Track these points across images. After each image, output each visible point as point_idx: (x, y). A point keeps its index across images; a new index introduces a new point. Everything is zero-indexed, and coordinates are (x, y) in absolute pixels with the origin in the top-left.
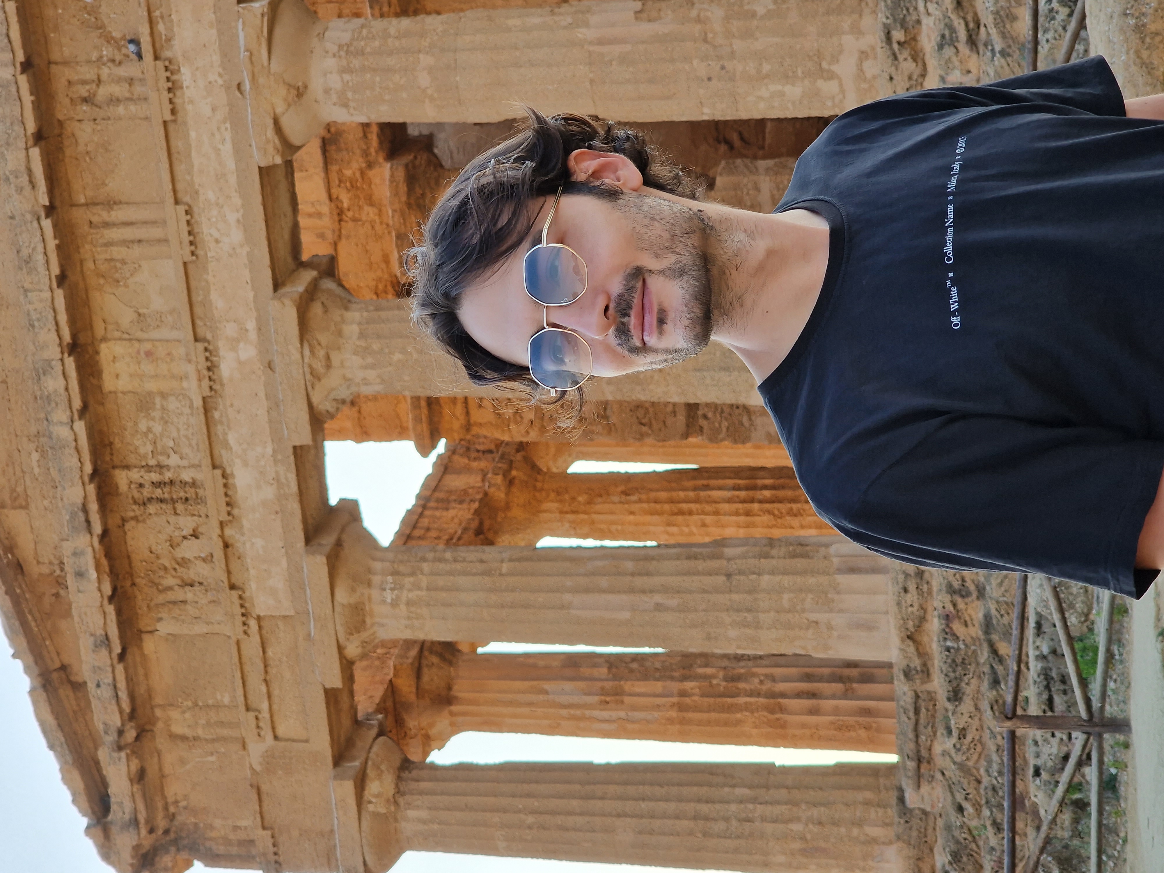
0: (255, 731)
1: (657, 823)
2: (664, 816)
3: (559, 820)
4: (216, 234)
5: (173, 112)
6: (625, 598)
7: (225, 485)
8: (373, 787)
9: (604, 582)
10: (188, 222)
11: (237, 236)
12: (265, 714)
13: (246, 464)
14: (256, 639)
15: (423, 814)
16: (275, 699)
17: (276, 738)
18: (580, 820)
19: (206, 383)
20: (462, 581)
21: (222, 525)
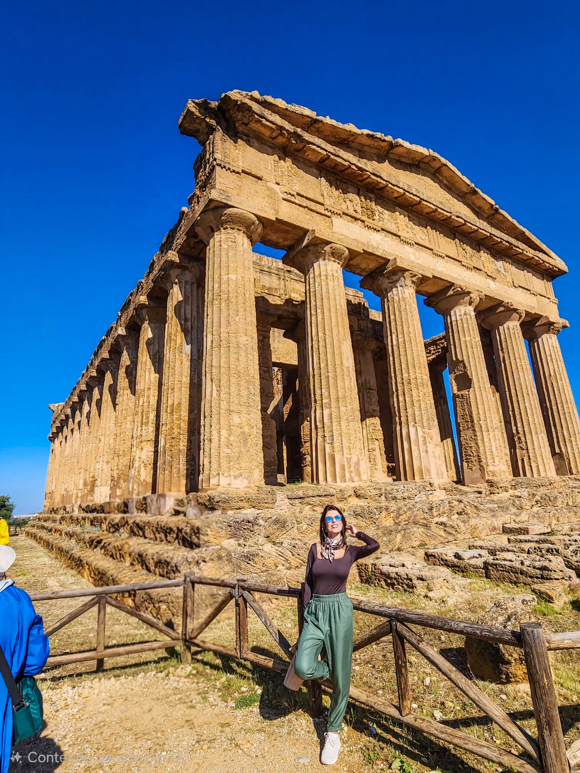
0: (288, 192)
4: (439, 262)
5: (463, 265)
7: (375, 229)
10: (441, 256)
11: (440, 269)
12: (293, 199)
13: (381, 240)
14: (323, 212)
16: (298, 206)
17: (284, 199)
19: (405, 239)
21: (363, 221)
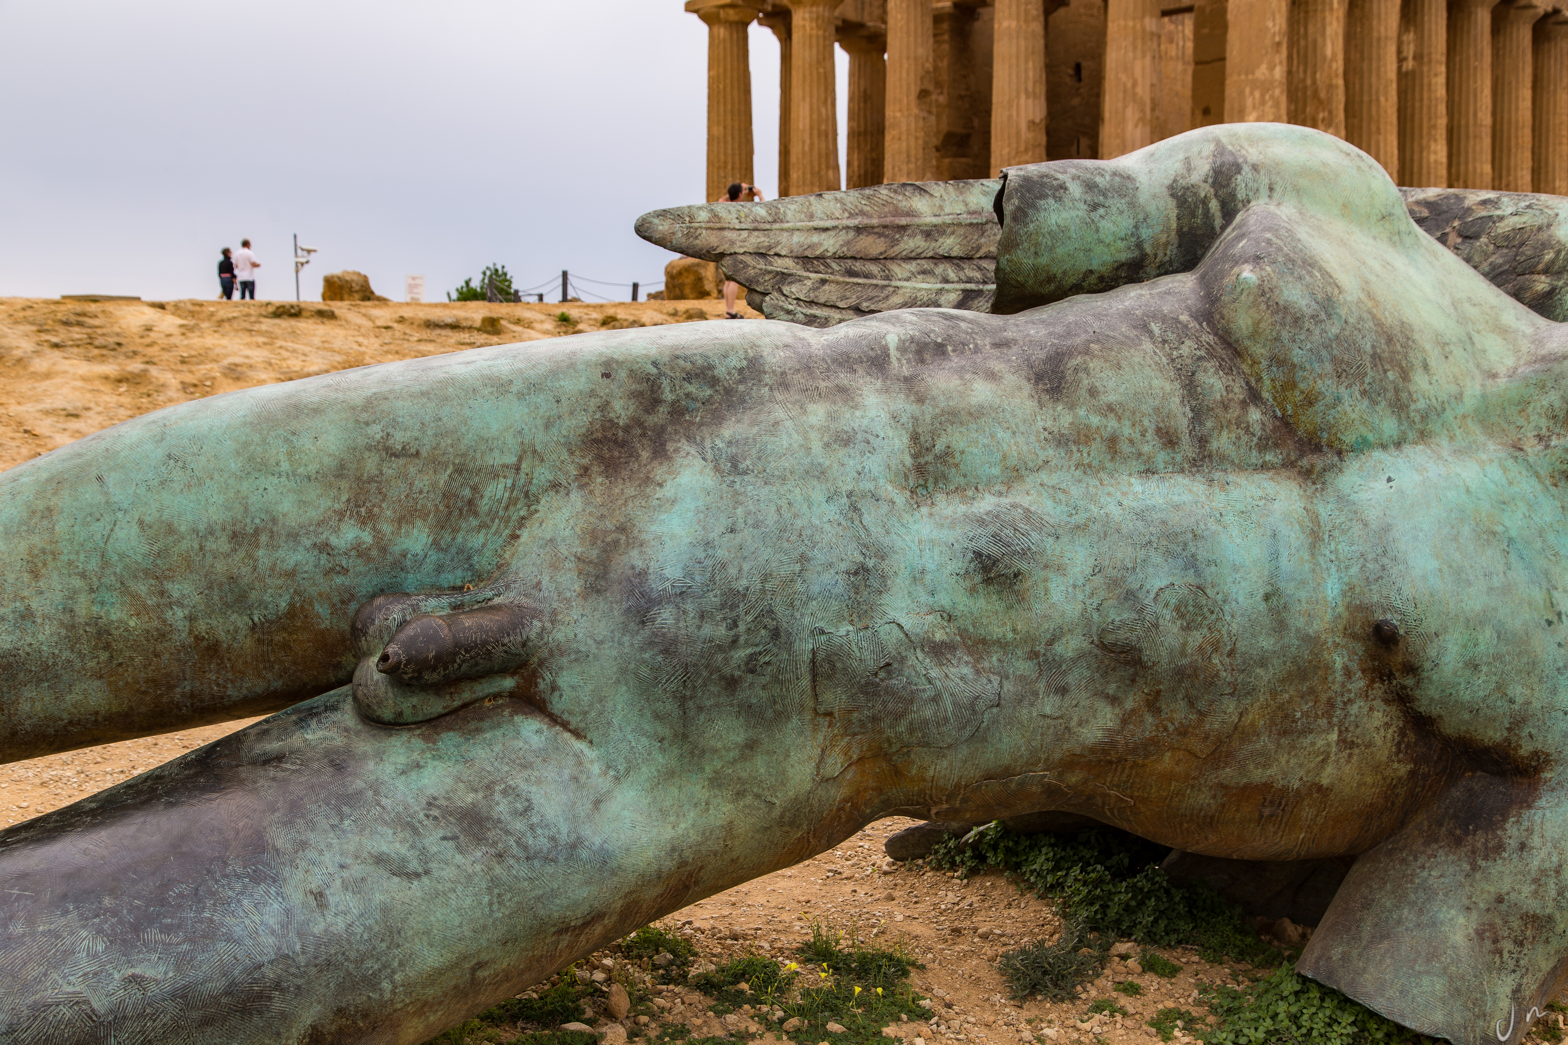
1: (722, 145)
2: (725, 148)
3: (722, 100)
6: (808, 126)
8: (731, 12)
9: (815, 116)
15: (722, 35)
18: (722, 109)
20: (814, 51)
